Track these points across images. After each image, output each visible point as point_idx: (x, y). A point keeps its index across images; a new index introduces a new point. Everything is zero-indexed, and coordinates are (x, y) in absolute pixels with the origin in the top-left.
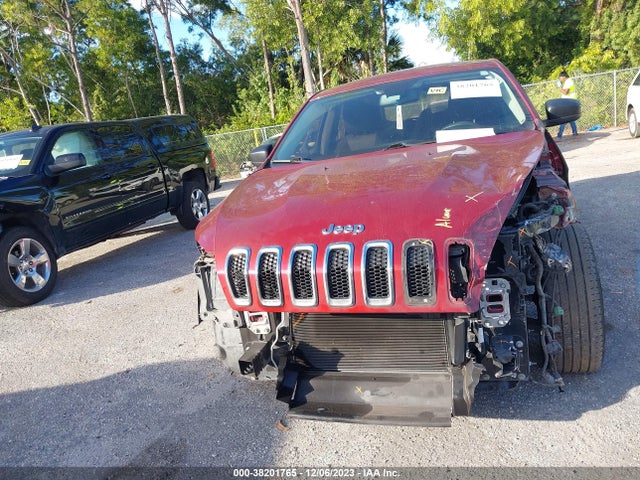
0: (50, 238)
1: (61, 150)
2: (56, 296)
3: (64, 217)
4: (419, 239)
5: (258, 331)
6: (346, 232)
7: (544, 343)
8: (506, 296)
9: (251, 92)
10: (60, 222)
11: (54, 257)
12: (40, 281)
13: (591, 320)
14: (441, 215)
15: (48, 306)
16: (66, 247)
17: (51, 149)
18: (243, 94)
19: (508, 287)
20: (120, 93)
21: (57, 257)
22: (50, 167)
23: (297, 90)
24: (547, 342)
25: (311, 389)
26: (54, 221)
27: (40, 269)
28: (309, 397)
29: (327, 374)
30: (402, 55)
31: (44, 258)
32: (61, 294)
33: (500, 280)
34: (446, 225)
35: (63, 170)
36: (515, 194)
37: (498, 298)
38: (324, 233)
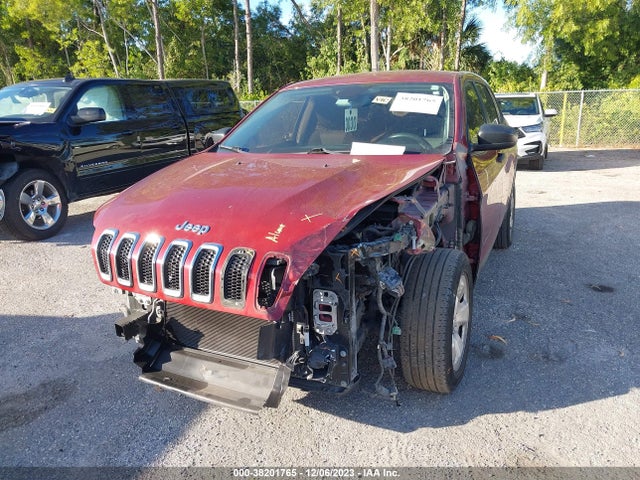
0: (64, 183)
1: (89, 102)
2: (62, 236)
3: (79, 165)
4: (245, 248)
5: (141, 301)
6: (194, 231)
7: (380, 357)
8: (334, 308)
9: (320, 62)
10: (75, 169)
11: (65, 202)
12: (50, 222)
13: (435, 345)
14: (274, 229)
15: (54, 244)
16: (78, 193)
17: (77, 101)
18: (312, 62)
19: (337, 301)
20: (195, 47)
21: (69, 202)
22: (73, 117)
23: (364, 65)
24: (383, 357)
25: (169, 359)
26: (70, 168)
27: (51, 210)
28: (166, 367)
29: (186, 349)
30: (479, 41)
31: (57, 199)
32: (67, 235)
33: (330, 293)
34: (274, 239)
35: (85, 122)
36: (346, 220)
37: (328, 308)
38: (178, 229)
